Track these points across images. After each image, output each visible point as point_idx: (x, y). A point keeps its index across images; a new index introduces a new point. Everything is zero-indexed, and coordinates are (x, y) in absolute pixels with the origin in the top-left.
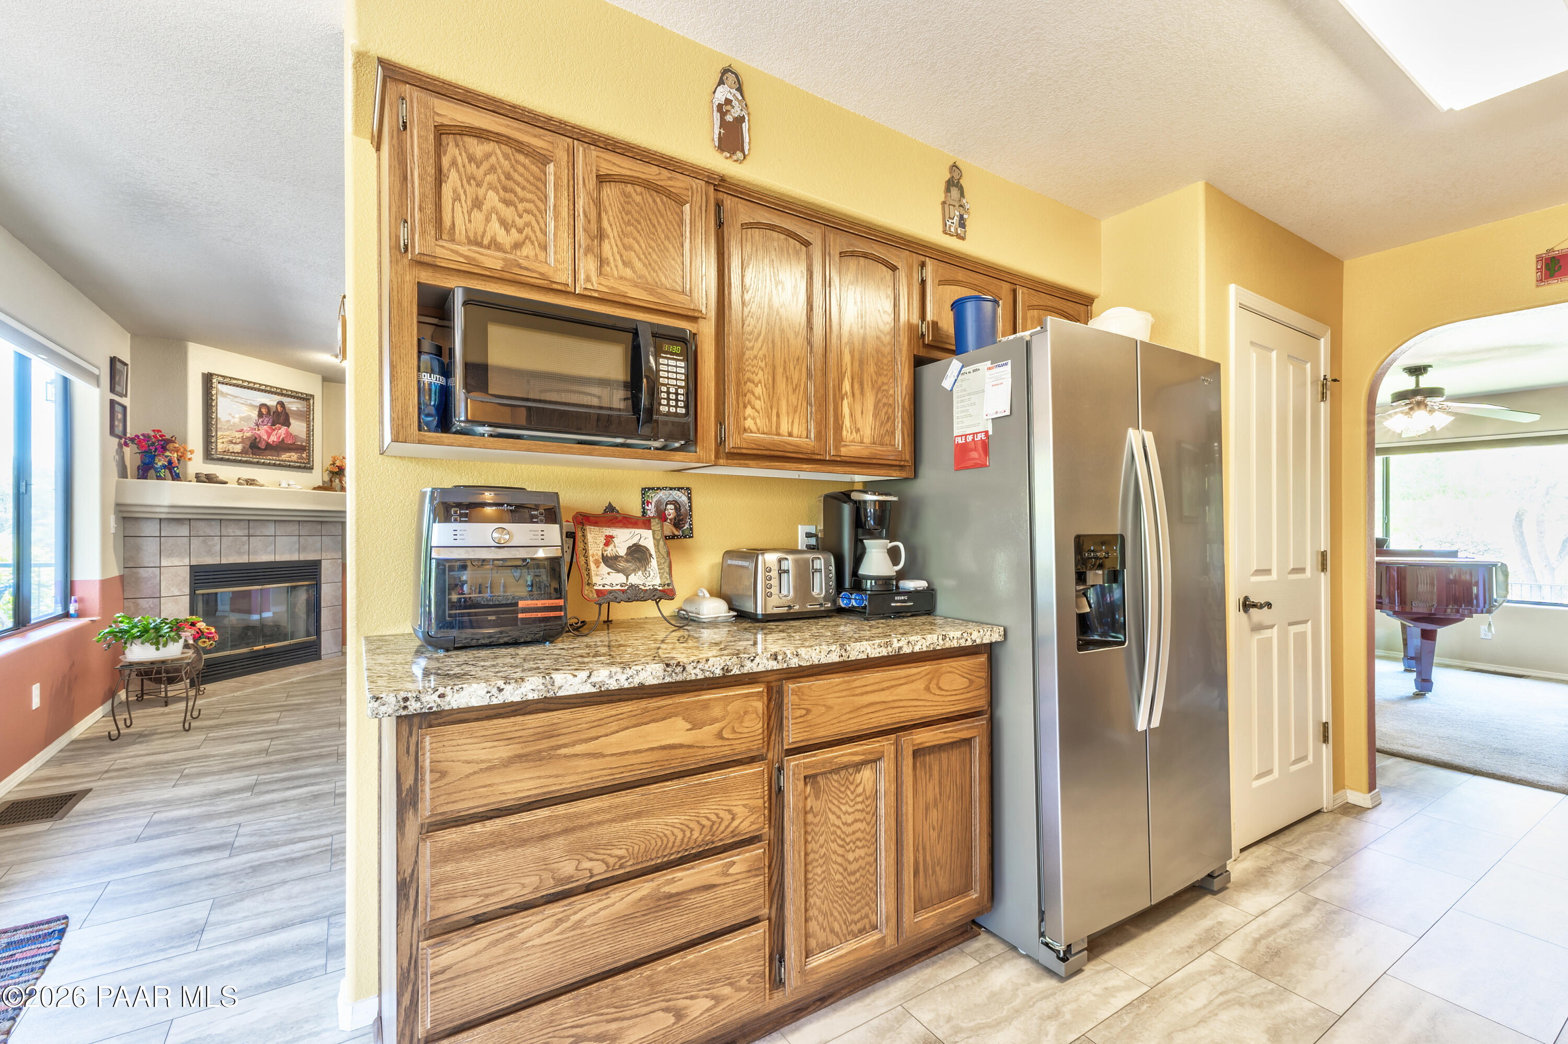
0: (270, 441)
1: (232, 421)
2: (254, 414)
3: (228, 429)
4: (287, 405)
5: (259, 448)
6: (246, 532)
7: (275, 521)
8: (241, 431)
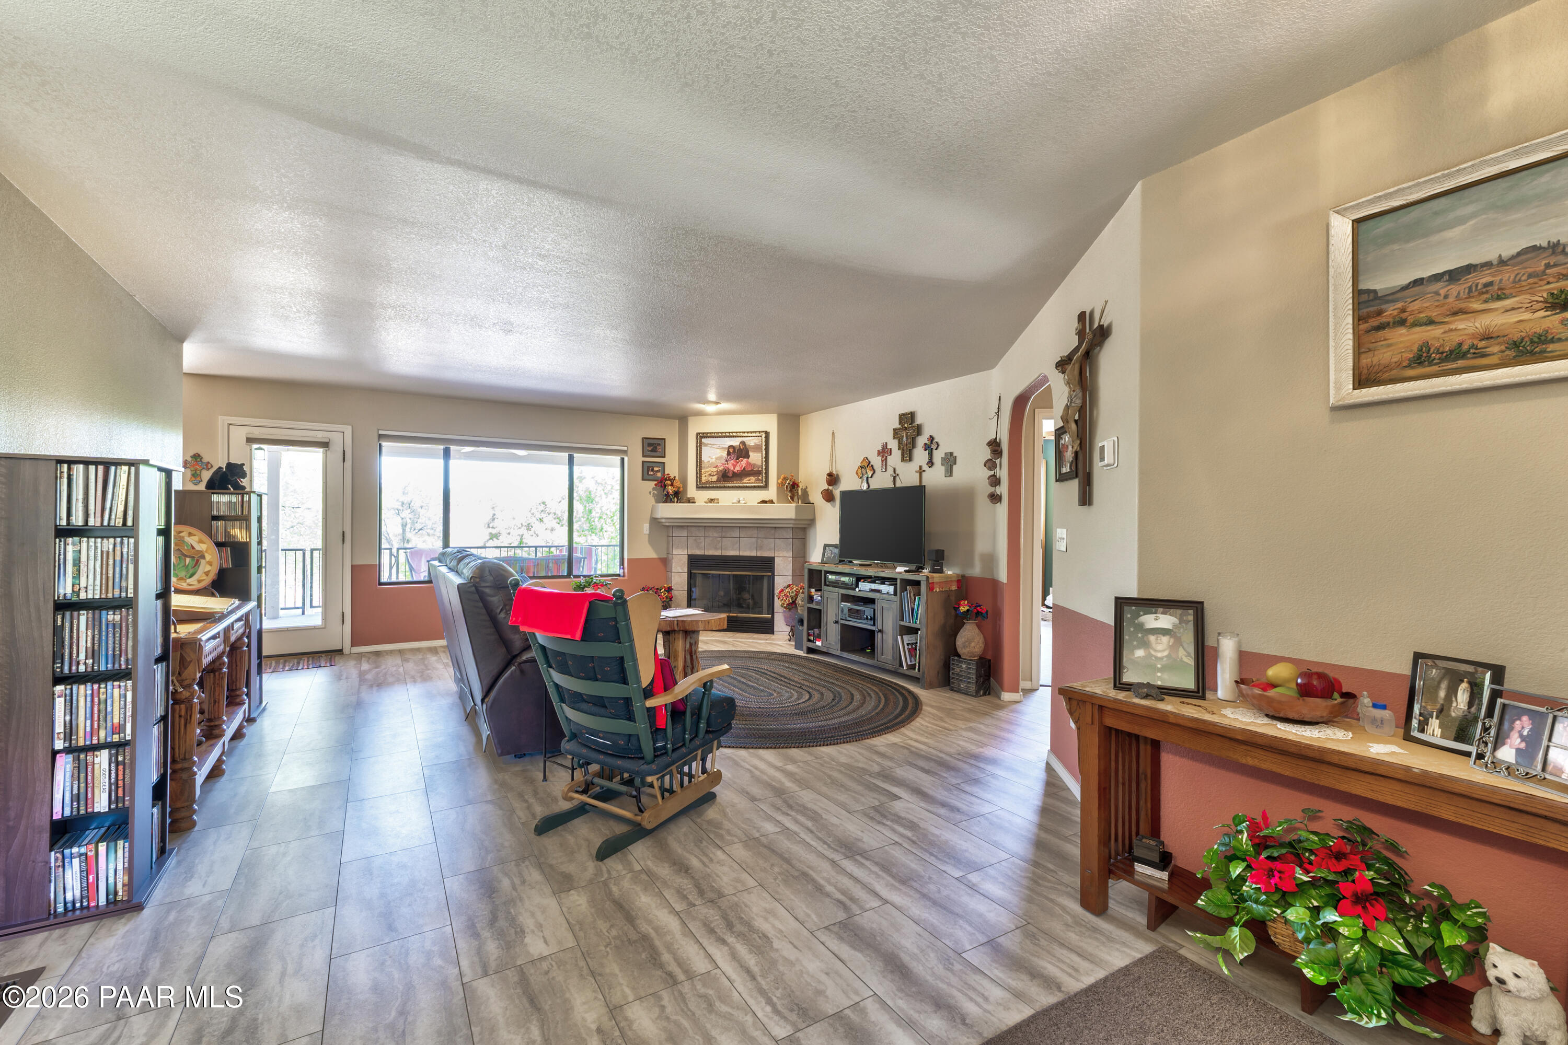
0: (735, 471)
1: (711, 461)
2: (725, 454)
3: (709, 467)
4: (747, 443)
5: (728, 477)
6: (720, 536)
7: (740, 527)
8: (717, 466)
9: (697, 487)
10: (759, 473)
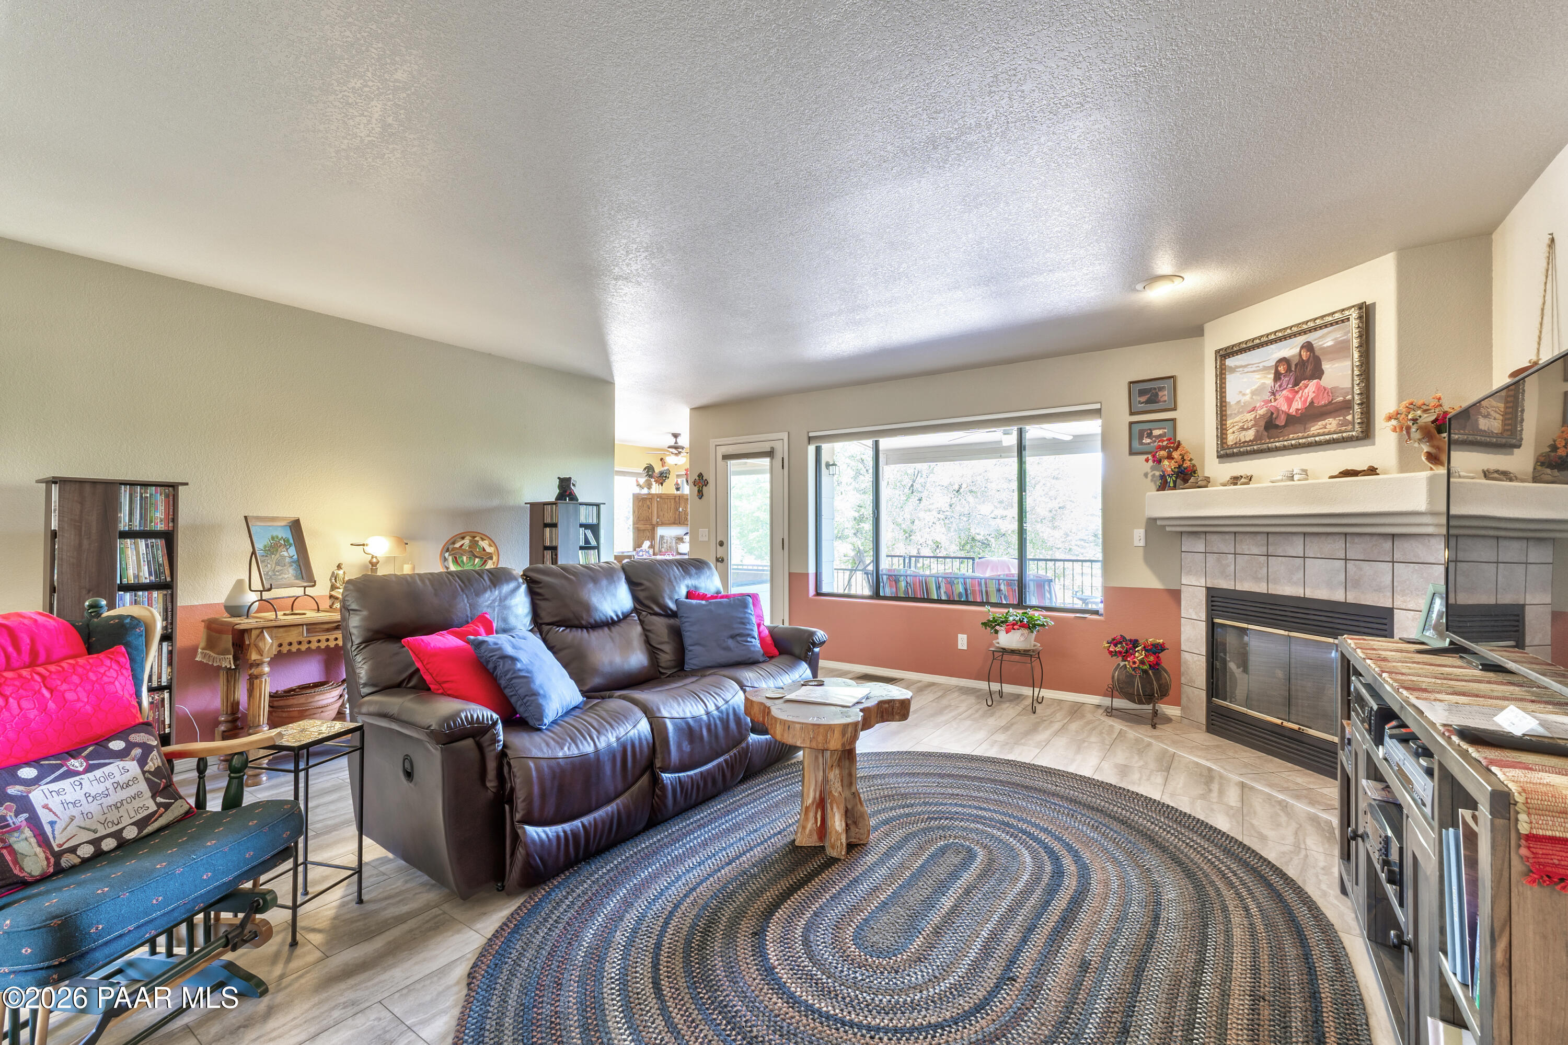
0: (1292, 411)
1: (1244, 399)
2: (1269, 379)
3: (1239, 413)
4: (1316, 344)
5: (1277, 427)
6: (1263, 550)
7: (1304, 534)
8: (1254, 409)
9: (1218, 457)
10: (1346, 406)
